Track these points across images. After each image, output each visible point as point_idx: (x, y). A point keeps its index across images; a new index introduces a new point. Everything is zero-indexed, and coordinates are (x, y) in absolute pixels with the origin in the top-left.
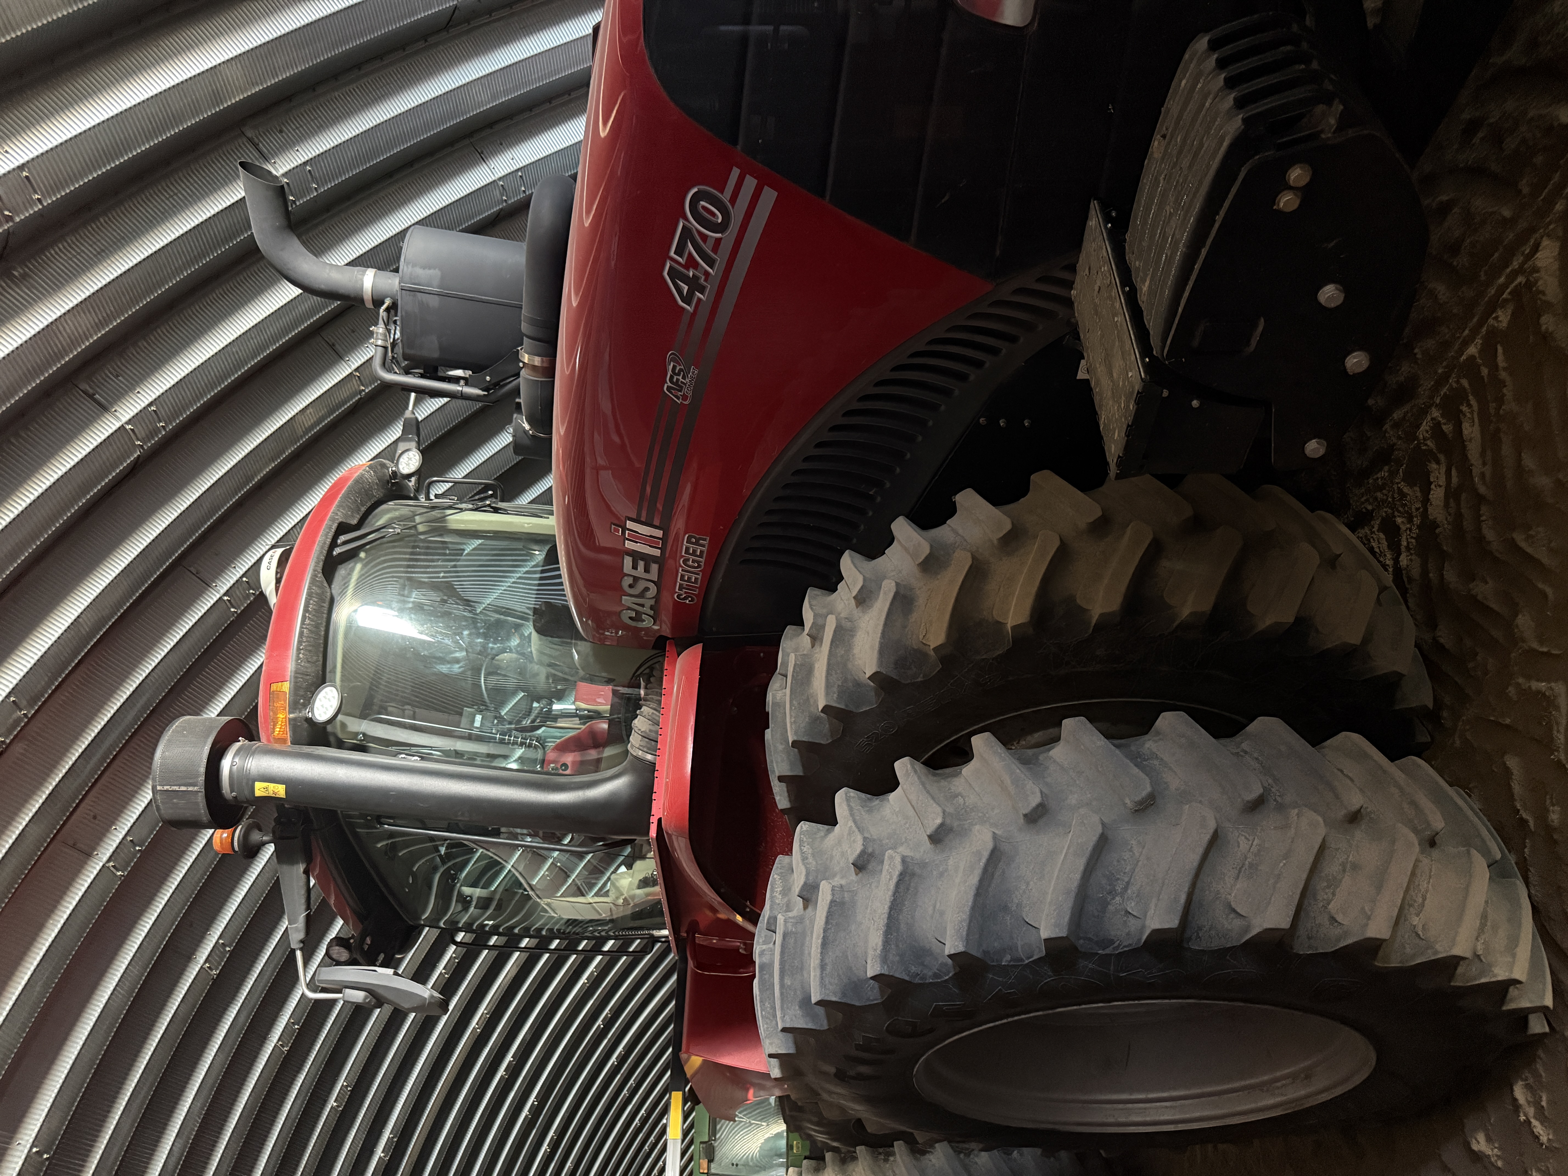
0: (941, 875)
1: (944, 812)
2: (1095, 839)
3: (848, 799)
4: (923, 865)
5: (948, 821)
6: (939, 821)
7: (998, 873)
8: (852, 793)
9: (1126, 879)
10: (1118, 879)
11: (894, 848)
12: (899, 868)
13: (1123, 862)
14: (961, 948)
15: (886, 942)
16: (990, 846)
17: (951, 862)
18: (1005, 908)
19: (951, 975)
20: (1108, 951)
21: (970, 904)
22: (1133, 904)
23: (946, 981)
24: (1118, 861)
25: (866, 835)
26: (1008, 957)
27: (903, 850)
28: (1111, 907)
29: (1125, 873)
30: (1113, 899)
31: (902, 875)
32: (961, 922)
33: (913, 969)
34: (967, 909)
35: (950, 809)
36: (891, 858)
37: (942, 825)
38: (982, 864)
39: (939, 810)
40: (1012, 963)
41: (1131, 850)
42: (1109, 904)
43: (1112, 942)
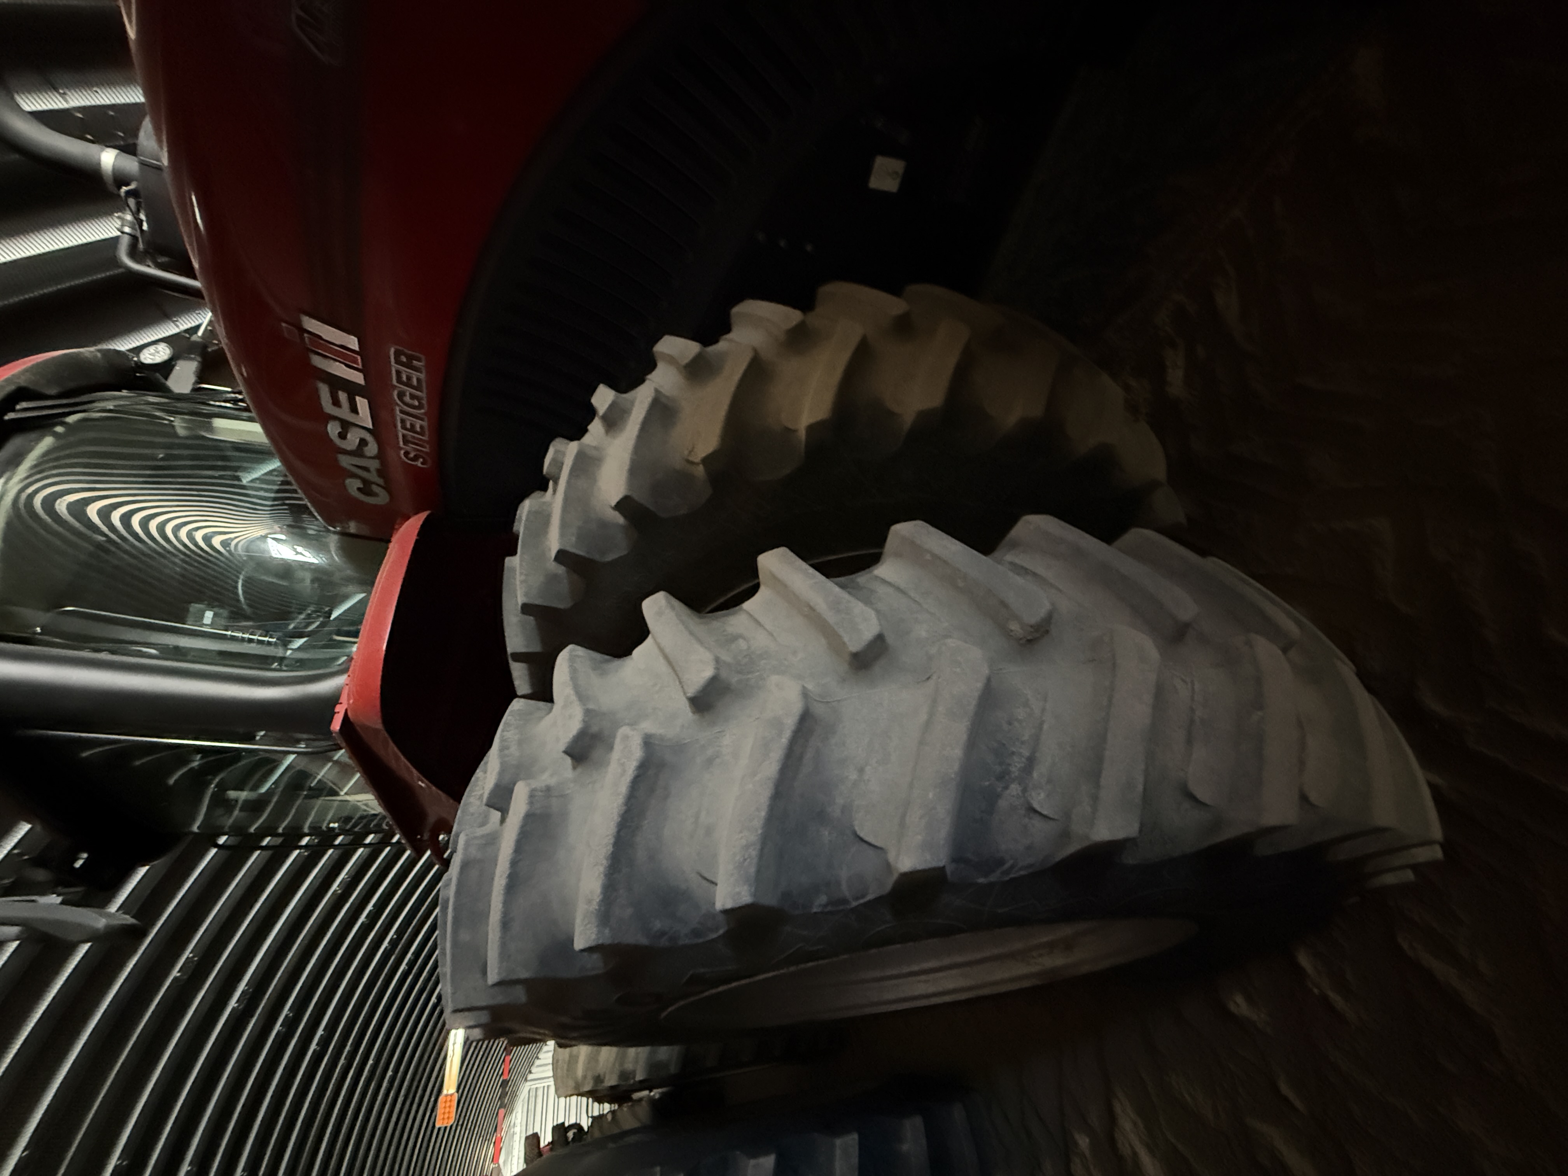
0: (710, 762)
1: (717, 660)
2: (980, 685)
3: (572, 659)
4: (679, 747)
5: (724, 674)
6: (708, 673)
7: (809, 755)
8: (580, 651)
9: (1026, 753)
10: (1013, 753)
11: (632, 724)
12: (637, 753)
13: (1016, 724)
14: (745, 897)
15: (610, 887)
16: (797, 708)
17: (727, 740)
18: (821, 816)
19: (721, 932)
20: (993, 878)
21: (763, 814)
22: (1042, 795)
23: (713, 940)
24: (1010, 723)
25: (591, 706)
26: (823, 899)
27: (648, 726)
28: (1002, 804)
29: (1023, 743)
30: (1006, 788)
31: (643, 768)
32: (746, 847)
33: (658, 925)
34: (758, 823)
35: (726, 657)
36: (626, 738)
37: (714, 680)
38: (784, 740)
39: (708, 656)
40: (829, 908)
41: (1026, 704)
42: (999, 796)
43: (1001, 862)
